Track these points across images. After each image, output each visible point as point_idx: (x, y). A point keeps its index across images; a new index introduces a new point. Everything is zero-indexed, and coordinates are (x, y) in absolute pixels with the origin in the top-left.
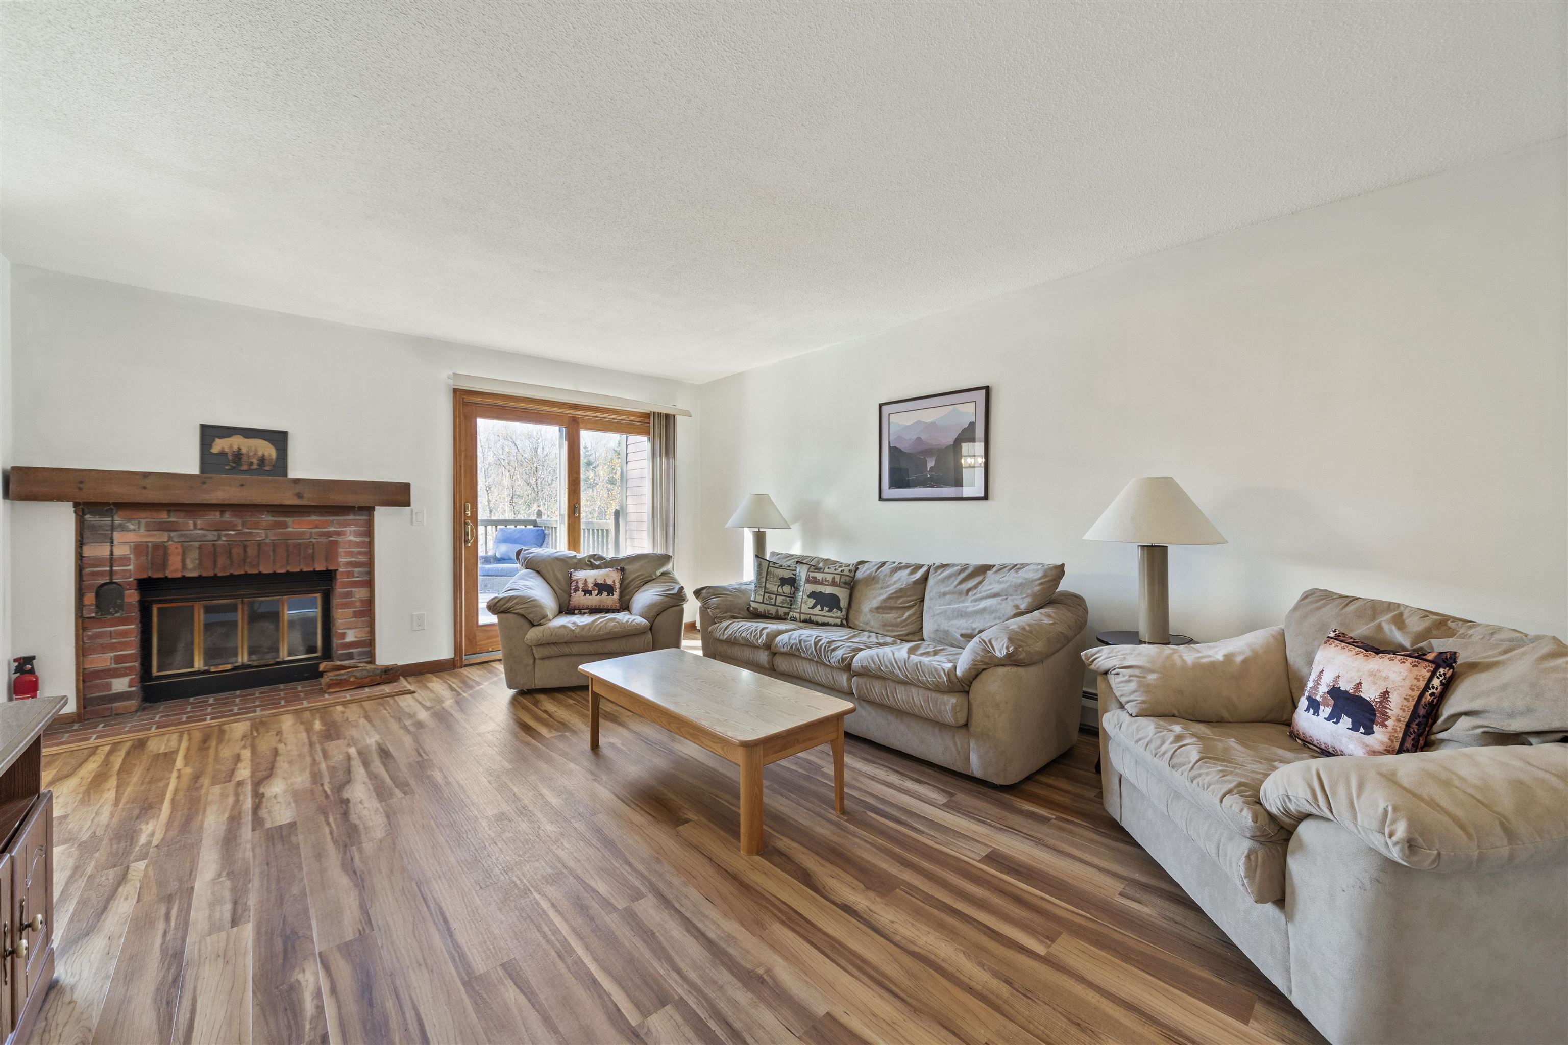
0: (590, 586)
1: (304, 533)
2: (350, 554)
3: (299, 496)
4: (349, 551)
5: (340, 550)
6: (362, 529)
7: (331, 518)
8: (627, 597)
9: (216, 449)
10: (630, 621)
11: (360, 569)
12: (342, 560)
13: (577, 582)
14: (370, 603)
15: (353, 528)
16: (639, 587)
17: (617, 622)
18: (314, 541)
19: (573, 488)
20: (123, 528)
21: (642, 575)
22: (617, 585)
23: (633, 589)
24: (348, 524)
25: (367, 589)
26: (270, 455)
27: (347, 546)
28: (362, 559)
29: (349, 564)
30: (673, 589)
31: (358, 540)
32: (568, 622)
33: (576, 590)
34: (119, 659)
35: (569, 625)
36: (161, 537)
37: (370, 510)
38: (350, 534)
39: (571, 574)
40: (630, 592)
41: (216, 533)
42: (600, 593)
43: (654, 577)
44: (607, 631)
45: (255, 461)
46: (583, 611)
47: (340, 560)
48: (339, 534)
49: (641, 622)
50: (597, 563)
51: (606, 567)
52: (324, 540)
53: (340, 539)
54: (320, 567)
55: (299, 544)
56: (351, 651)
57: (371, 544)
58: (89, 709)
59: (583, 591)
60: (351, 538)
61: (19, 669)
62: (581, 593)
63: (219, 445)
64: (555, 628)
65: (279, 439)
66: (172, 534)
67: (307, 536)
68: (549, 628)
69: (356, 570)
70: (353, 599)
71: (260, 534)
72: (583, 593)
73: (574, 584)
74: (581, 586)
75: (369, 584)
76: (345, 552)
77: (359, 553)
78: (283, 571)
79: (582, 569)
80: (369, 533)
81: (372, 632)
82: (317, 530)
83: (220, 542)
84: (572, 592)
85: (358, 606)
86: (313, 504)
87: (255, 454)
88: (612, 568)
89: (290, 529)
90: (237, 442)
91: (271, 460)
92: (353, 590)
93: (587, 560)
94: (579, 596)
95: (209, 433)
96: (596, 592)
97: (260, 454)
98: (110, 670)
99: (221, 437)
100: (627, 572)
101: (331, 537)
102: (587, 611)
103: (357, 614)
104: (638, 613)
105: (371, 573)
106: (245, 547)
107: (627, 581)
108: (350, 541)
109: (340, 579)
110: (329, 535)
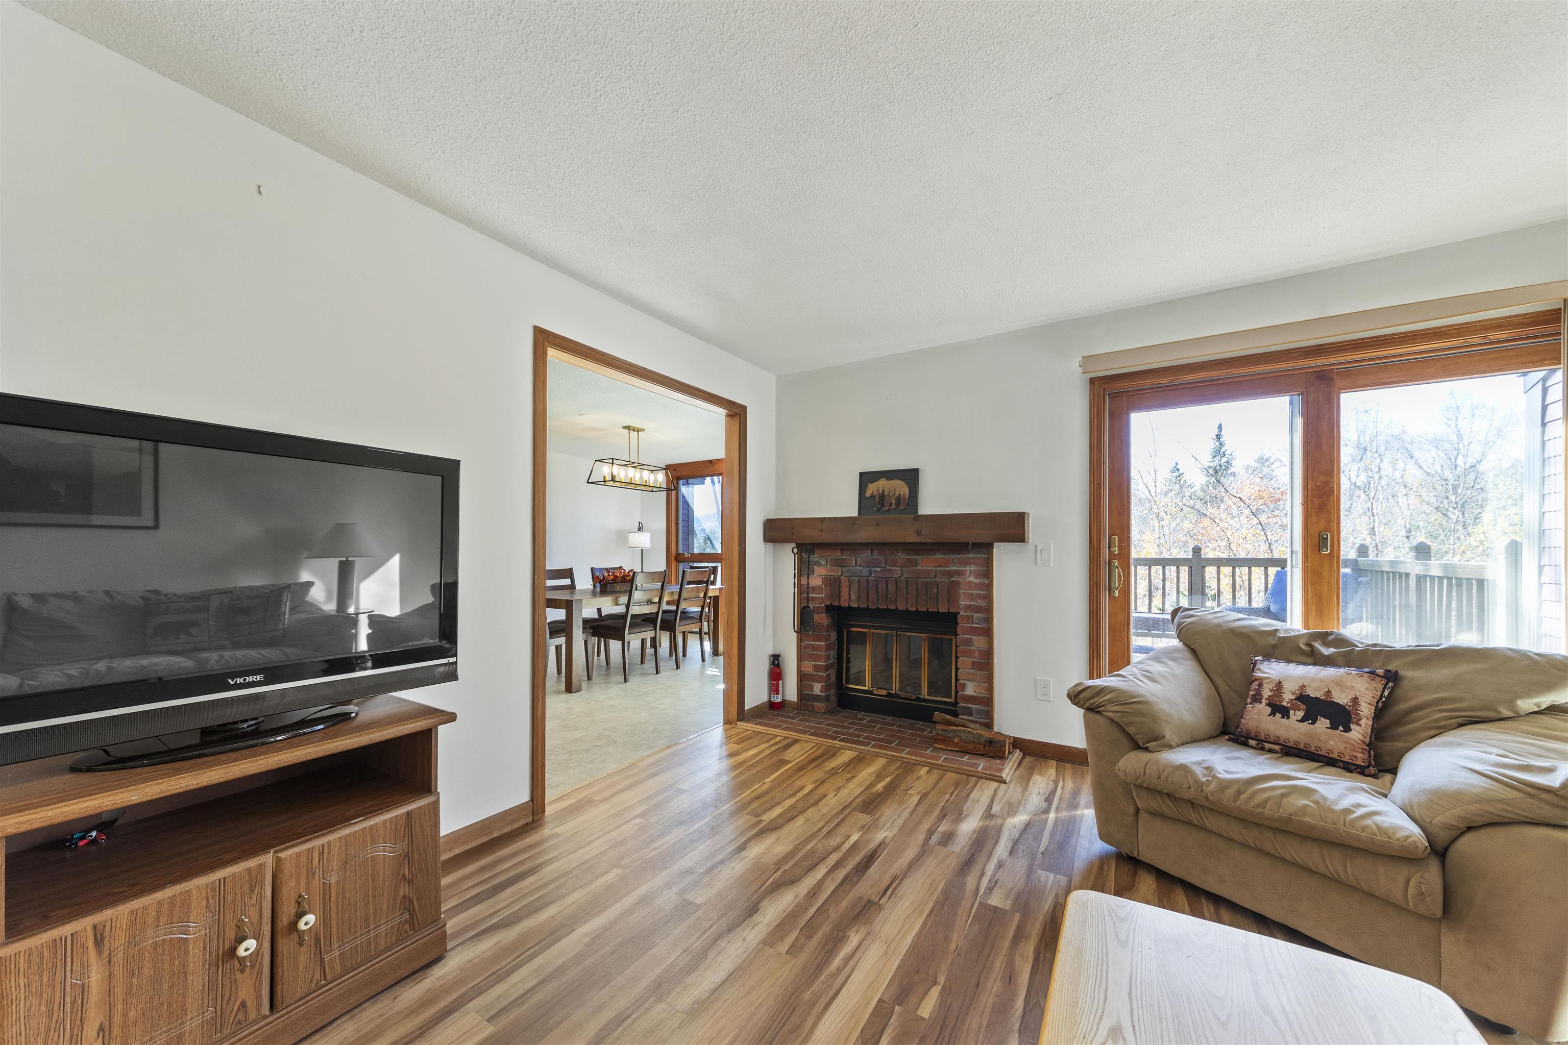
0: (1287, 698)
1: (930, 571)
2: (971, 597)
3: (918, 533)
4: (969, 594)
5: (961, 591)
6: (981, 569)
7: (954, 556)
8: (1400, 744)
9: (868, 494)
10: (1361, 811)
11: (979, 615)
12: (963, 602)
13: (1260, 685)
14: (988, 654)
15: (973, 568)
16: (1440, 729)
17: (1316, 802)
18: (939, 580)
19: (1317, 502)
20: (818, 564)
21: (1461, 700)
22: (1366, 710)
23: (1419, 730)
24: (967, 563)
25: (986, 638)
26: (904, 494)
27: (967, 588)
28: (981, 603)
29: (968, 608)
30: (1550, 770)
31: (977, 581)
32: (1199, 763)
33: (1257, 699)
34: (816, 668)
35: (1198, 771)
36: (837, 572)
37: (988, 547)
38: (970, 576)
39: (1255, 664)
40: (1412, 733)
41: (868, 569)
42: (1310, 717)
43: (1506, 713)
44: (1284, 812)
45: (894, 502)
46: (1267, 745)
47: (961, 602)
48: (960, 573)
49: (1397, 828)
50: (1326, 651)
51: (1348, 664)
52: (945, 580)
53: (960, 579)
54: (943, 609)
55: (927, 583)
56: (970, 706)
57: (989, 587)
58: (803, 702)
59: (1269, 705)
60: (971, 579)
61: (773, 663)
62: (1263, 709)
63: (872, 489)
64: (1167, 766)
65: (911, 476)
66: (844, 569)
67: (933, 575)
68: (1157, 761)
69: (975, 615)
70: (973, 648)
71: (897, 571)
72: (1269, 710)
73: (1255, 685)
74: (1266, 693)
75: (988, 632)
76: (964, 593)
77: (978, 596)
78: (913, 609)
79: (1279, 659)
80: (988, 574)
81: (990, 690)
82: (941, 569)
83: (872, 578)
84: (1249, 700)
85: (977, 657)
86: (929, 541)
87: (894, 494)
88: (1359, 667)
89: (920, 568)
90: (882, 484)
91: (905, 498)
92: (973, 637)
93: (1304, 640)
94: (1259, 714)
95: (866, 478)
96: (1301, 714)
97: (897, 493)
98: (811, 675)
99: (872, 482)
100: (1406, 685)
101: (953, 577)
102: (1277, 747)
103: (975, 665)
104: (1399, 800)
105: (989, 620)
106: (887, 583)
107: (1402, 707)
108: (970, 582)
109: (962, 624)
110: (950, 574)
